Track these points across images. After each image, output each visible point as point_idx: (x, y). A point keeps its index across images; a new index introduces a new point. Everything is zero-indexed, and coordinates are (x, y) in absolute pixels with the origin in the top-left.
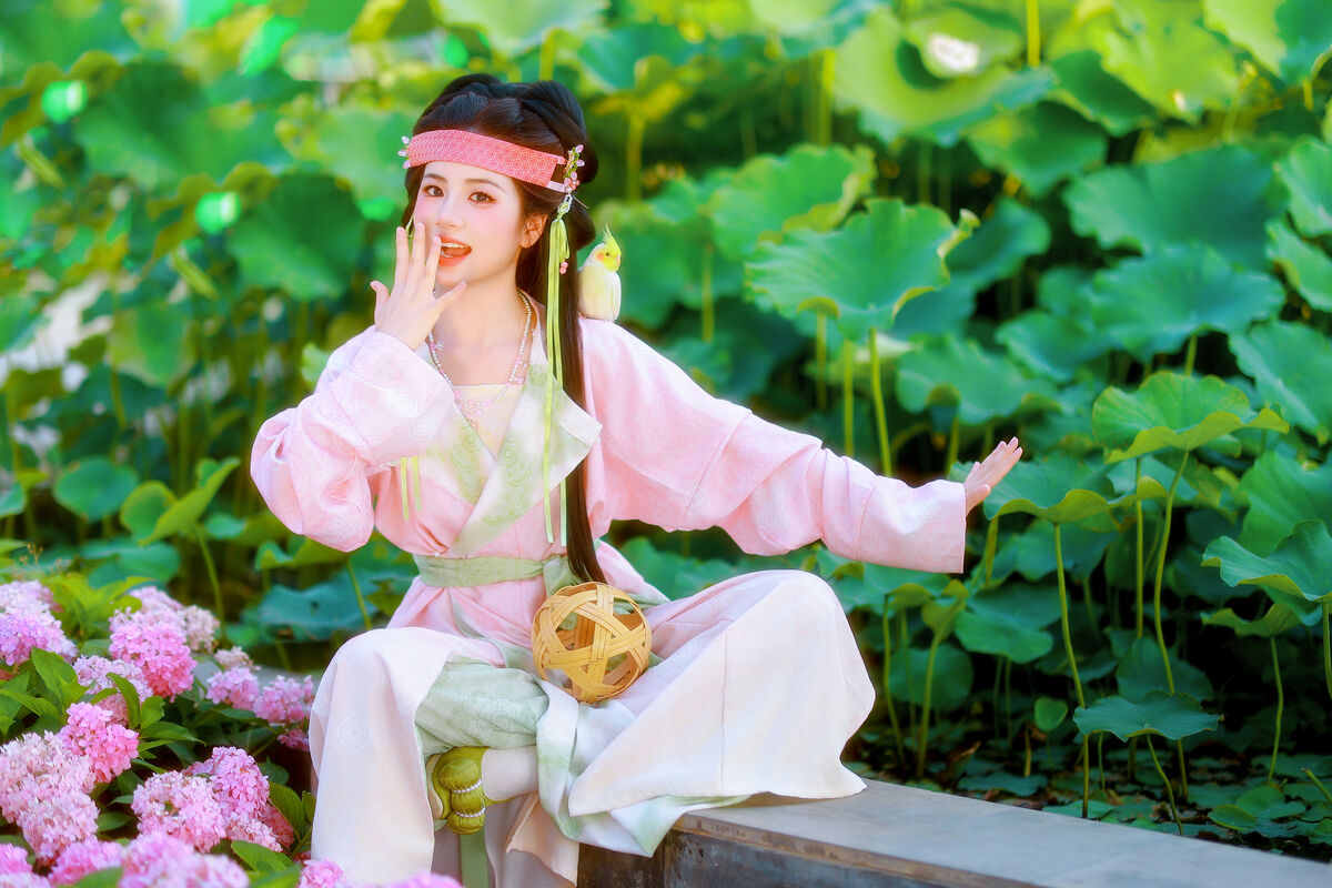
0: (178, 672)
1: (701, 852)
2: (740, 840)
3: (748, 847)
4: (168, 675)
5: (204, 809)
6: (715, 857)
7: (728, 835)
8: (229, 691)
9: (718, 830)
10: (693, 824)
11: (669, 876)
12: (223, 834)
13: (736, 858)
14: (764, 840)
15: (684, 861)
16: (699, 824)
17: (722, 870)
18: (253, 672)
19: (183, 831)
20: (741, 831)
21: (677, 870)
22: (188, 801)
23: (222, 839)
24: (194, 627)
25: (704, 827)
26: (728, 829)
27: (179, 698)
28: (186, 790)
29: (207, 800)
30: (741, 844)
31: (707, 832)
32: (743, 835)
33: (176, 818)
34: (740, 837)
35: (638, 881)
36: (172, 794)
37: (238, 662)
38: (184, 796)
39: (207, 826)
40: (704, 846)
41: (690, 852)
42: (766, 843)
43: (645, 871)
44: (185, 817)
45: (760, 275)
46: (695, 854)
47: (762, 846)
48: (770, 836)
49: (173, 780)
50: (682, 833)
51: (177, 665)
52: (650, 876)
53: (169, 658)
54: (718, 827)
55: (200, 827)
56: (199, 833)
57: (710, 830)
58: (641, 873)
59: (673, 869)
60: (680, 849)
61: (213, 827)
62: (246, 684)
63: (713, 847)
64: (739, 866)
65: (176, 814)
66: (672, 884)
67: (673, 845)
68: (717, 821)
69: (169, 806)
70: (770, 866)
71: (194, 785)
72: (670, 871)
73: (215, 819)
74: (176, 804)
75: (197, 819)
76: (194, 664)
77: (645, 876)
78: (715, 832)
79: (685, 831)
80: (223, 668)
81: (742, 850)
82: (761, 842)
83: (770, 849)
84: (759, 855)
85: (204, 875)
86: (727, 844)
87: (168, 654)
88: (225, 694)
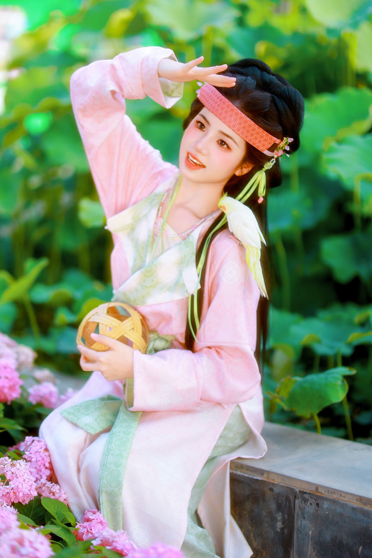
0: (12, 388)
1: (318, 504)
2: (344, 500)
3: (347, 504)
4: (6, 391)
5: (24, 481)
6: (327, 508)
7: (335, 496)
8: (42, 397)
9: (328, 493)
10: (314, 489)
11: (298, 516)
12: (35, 494)
13: (339, 510)
14: (357, 501)
15: (307, 509)
16: (317, 489)
17: (330, 516)
18: (55, 384)
19: (12, 494)
20: (343, 495)
21: (303, 514)
22: (14, 476)
23: (35, 497)
24: (22, 358)
25: (319, 491)
26: (334, 493)
27: (13, 402)
28: (13, 470)
29: (26, 475)
30: (342, 502)
31: (321, 493)
32: (344, 497)
33: (8, 487)
34: (342, 498)
35: (279, 518)
36: (5, 472)
37: (47, 379)
38: (13, 473)
39: (26, 491)
40: (320, 502)
41: (311, 504)
42: (358, 503)
43: (283, 512)
44: (13, 486)
45: (332, 162)
46: (314, 506)
47: (356, 504)
48: (361, 499)
49: (6, 462)
50: (306, 493)
51: (11, 383)
52: (286, 516)
53: (6, 381)
54: (328, 491)
55: (22, 491)
56: (21, 494)
57: (323, 492)
58: (280, 514)
59: (300, 514)
60: (305, 502)
61: (29, 490)
62: (51, 394)
63: (325, 502)
64: (341, 515)
65: (7, 484)
66: (300, 522)
67: (300, 499)
68: (329, 488)
69: (3, 477)
70: (360, 516)
71: (18, 465)
72: (298, 514)
73: (31, 486)
74: (8, 477)
75: (20, 486)
76: (21, 382)
77: (283, 516)
78: (326, 493)
79: (308, 492)
80: (38, 381)
81: (343, 506)
82: (355, 502)
83: (361, 506)
84: (354, 509)
85: (21, 542)
86: (334, 502)
87: (6, 378)
88: (38, 399)
